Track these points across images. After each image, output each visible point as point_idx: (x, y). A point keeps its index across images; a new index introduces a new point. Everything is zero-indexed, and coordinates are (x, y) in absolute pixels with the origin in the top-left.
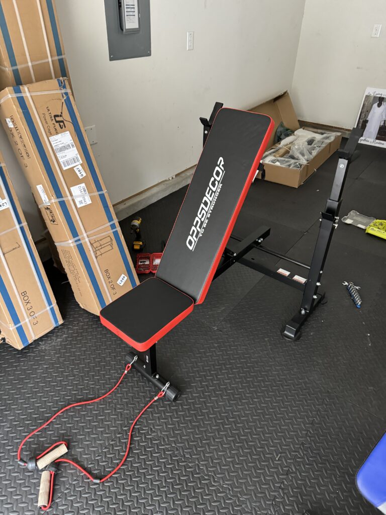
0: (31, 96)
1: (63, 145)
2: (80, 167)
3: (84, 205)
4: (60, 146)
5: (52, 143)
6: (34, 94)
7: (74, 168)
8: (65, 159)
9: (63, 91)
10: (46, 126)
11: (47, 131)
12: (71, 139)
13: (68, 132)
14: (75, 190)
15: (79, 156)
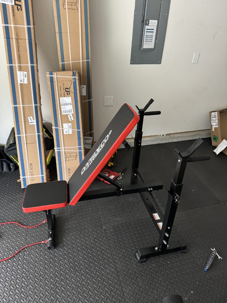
0: (57, 77)
1: (66, 103)
2: (71, 115)
3: (68, 133)
4: (64, 103)
5: (60, 100)
6: (58, 76)
7: (68, 115)
8: (65, 109)
9: (74, 77)
10: (60, 92)
11: (60, 94)
12: (71, 101)
13: (70, 97)
14: (65, 125)
15: (72, 110)
